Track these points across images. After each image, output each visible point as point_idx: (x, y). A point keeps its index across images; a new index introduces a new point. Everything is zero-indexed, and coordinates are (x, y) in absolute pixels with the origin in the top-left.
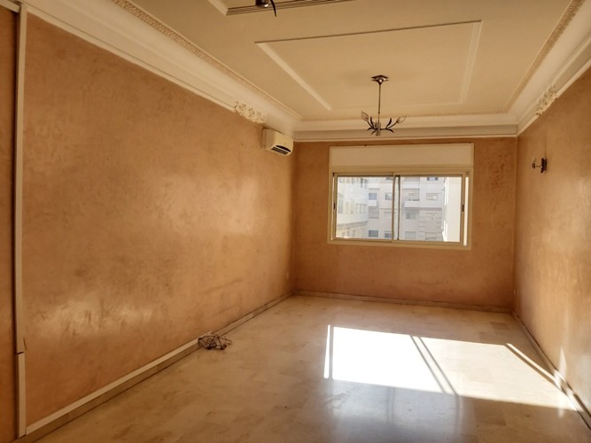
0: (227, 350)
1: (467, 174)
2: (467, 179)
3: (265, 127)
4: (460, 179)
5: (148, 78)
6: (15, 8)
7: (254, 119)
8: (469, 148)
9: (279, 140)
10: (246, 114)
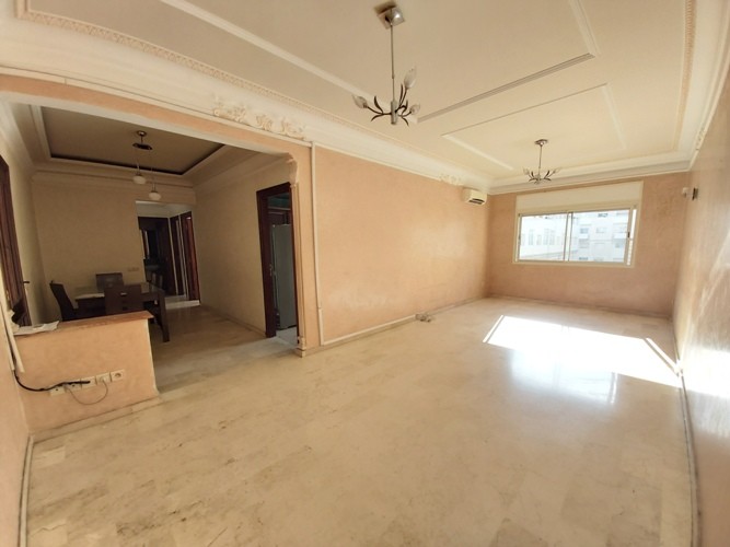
0: (432, 322)
1: (635, 207)
2: (635, 211)
3: (464, 188)
4: (628, 211)
5: (382, 168)
6: (310, 145)
7: (455, 183)
8: (639, 186)
9: (474, 195)
10: (450, 181)
